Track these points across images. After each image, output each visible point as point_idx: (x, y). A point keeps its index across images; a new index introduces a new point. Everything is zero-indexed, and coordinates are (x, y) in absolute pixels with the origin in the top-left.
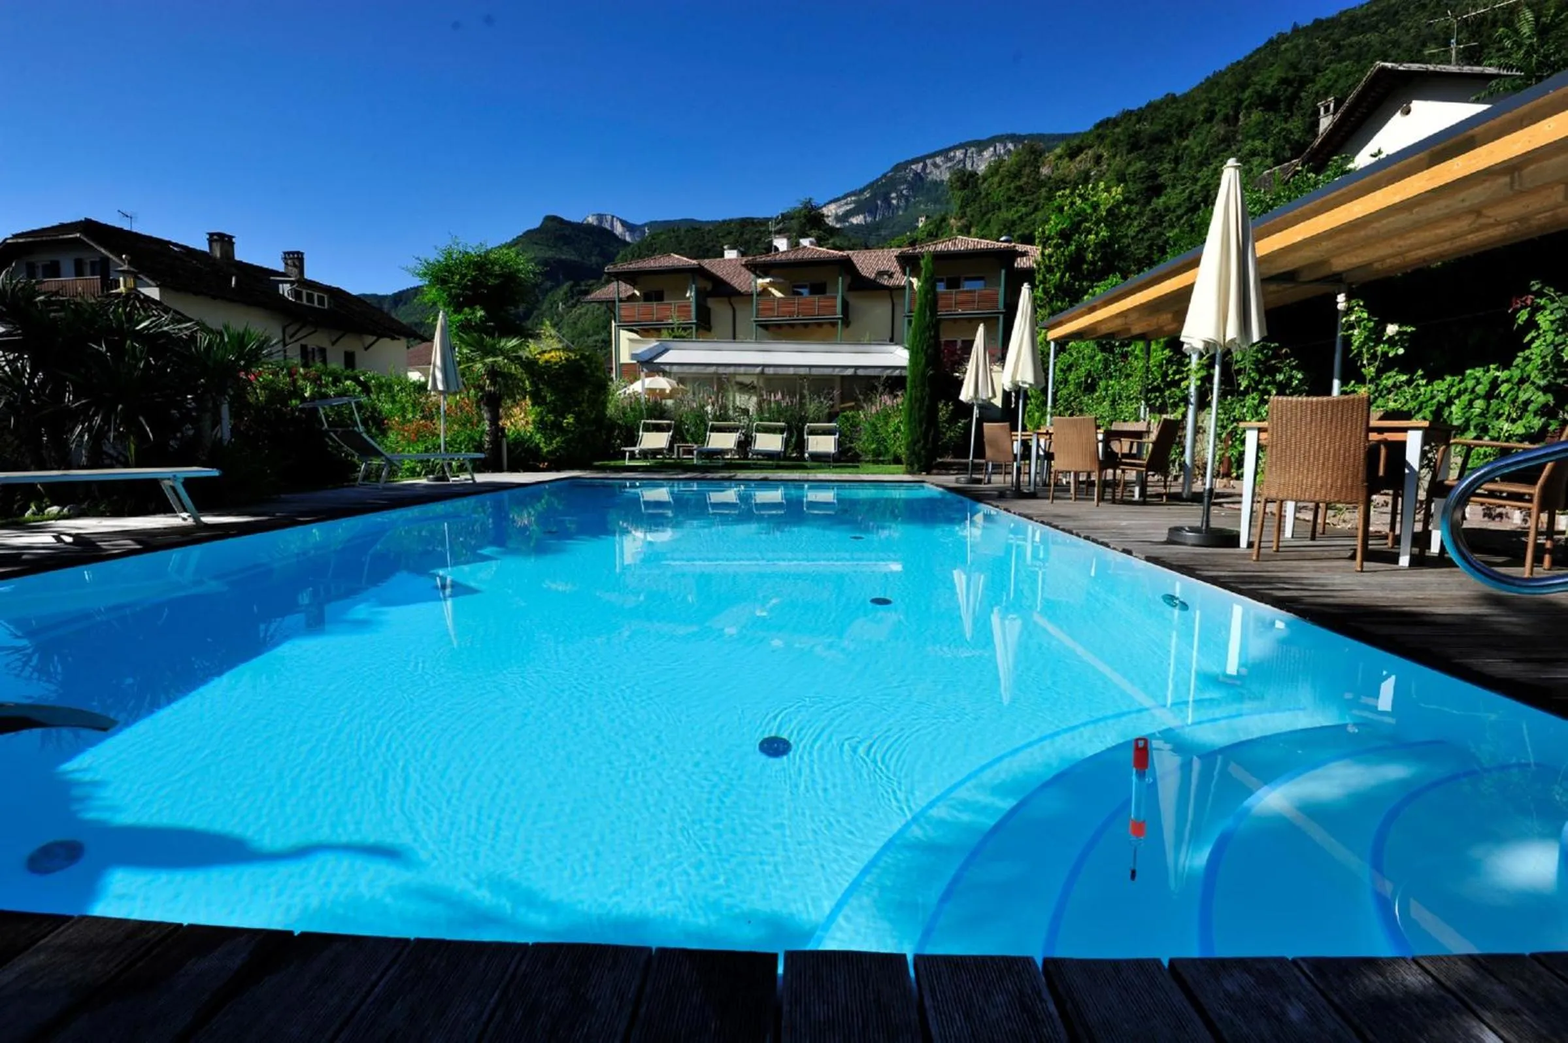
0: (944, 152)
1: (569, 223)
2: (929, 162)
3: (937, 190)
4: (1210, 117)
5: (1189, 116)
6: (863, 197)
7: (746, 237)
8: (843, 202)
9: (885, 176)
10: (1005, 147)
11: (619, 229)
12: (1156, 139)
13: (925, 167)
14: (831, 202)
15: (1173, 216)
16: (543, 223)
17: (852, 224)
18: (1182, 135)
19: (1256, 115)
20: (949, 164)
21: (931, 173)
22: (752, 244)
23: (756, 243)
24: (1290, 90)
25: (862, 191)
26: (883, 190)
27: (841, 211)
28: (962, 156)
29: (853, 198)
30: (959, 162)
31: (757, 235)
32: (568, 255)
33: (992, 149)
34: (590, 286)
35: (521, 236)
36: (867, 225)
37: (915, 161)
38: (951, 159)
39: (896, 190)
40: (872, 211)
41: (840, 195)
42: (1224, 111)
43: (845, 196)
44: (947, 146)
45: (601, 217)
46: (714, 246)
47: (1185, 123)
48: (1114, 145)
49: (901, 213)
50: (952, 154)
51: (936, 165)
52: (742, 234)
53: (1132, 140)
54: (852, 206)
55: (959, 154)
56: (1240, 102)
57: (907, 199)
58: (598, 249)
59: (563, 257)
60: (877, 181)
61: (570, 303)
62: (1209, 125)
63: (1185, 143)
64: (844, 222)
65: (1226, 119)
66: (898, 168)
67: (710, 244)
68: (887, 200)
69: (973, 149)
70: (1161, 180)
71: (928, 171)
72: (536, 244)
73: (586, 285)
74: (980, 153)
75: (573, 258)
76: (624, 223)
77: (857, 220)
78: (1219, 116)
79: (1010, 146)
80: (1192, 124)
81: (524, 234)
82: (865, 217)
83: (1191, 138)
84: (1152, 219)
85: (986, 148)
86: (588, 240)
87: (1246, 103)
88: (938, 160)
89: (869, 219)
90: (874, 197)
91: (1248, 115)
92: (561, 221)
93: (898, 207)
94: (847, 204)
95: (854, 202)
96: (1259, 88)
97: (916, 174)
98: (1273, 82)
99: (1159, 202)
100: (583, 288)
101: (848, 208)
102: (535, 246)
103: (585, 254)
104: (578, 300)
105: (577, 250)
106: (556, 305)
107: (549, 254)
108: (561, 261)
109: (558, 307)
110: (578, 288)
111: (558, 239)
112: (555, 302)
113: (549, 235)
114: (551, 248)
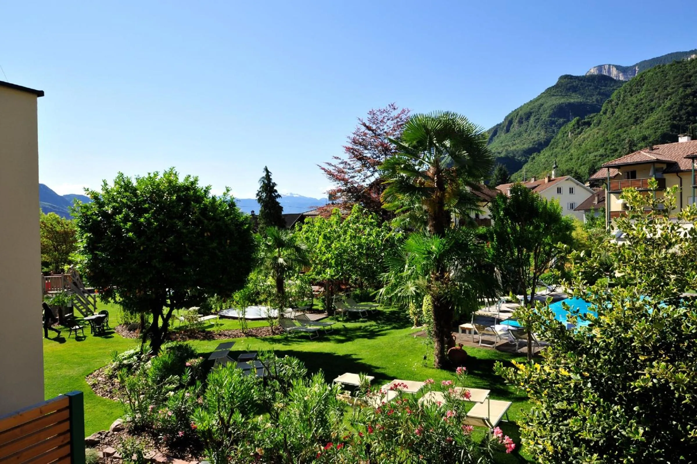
1: (577, 78)
11: (614, 73)
16: (559, 81)
32: (575, 99)
34: (592, 118)
35: (544, 93)
45: (600, 68)
58: (599, 90)
59: (572, 101)
61: (577, 132)
72: (553, 95)
73: (589, 118)
75: (579, 100)
76: (618, 68)
81: (546, 91)
86: (590, 86)
92: (572, 77)
100: (586, 120)
102: (553, 98)
103: (588, 96)
104: (582, 129)
105: (582, 94)
106: (567, 134)
107: (563, 101)
108: (570, 104)
109: (568, 136)
110: (583, 121)
111: (568, 90)
112: (566, 132)
113: (563, 88)
114: (563, 97)
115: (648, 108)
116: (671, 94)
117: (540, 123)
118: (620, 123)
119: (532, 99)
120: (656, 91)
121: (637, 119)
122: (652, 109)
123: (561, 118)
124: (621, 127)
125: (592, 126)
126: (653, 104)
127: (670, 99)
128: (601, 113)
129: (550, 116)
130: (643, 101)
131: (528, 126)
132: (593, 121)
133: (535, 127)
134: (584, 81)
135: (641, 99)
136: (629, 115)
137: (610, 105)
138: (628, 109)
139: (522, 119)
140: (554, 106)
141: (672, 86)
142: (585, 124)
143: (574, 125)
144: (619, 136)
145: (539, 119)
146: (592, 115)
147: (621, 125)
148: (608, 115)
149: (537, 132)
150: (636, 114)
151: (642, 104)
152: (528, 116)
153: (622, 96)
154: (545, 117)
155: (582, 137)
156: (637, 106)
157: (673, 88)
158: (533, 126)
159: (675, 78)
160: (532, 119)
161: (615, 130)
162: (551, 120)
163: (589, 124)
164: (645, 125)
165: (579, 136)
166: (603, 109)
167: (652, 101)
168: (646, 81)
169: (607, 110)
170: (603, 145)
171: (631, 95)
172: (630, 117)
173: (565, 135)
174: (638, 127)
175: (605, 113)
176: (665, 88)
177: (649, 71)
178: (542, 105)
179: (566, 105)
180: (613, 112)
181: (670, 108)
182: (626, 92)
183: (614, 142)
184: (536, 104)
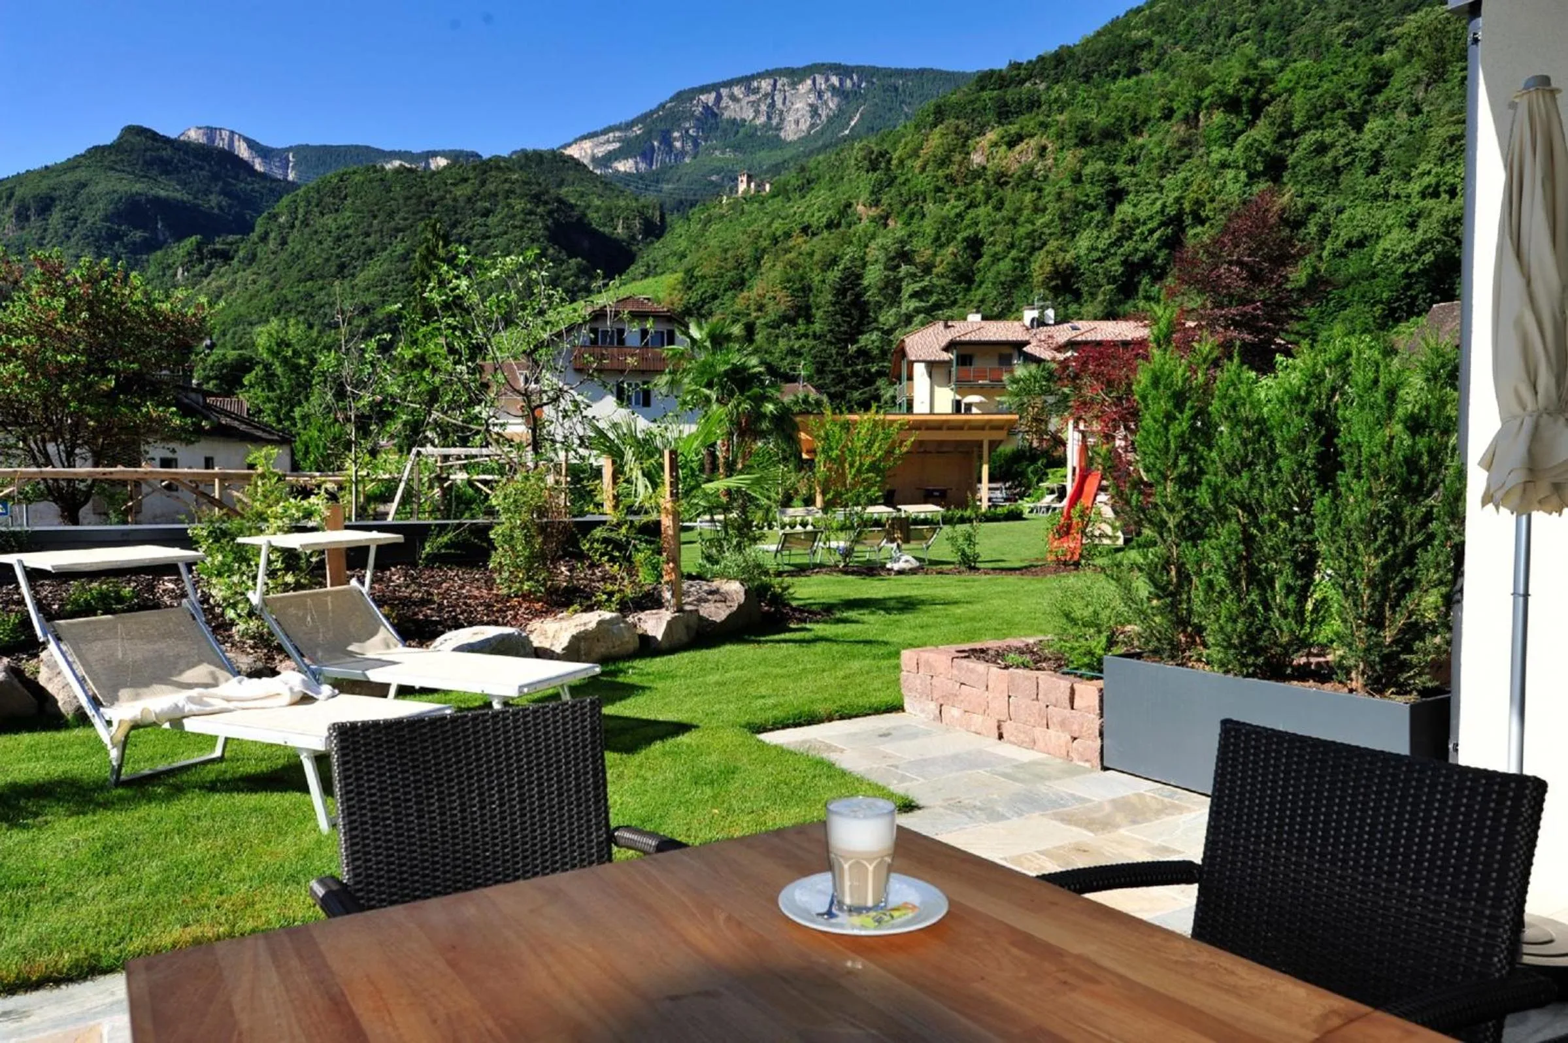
0: (746, 81)
1: (167, 140)
2: (724, 92)
3: (737, 132)
4: (1168, 114)
5: (1142, 111)
6: (631, 134)
7: (492, 187)
8: (603, 138)
9: (662, 106)
10: (827, 80)
11: (243, 151)
12: (1108, 134)
13: (719, 98)
14: (584, 138)
15: (1145, 229)
16: (120, 138)
17: (617, 171)
18: (1136, 131)
19: (1218, 117)
20: (753, 98)
21: (727, 107)
22: (500, 197)
23: (507, 197)
24: (1252, 91)
25: (630, 125)
26: (662, 126)
27: (600, 152)
28: (769, 89)
29: (617, 134)
30: (766, 95)
31: (507, 186)
32: (168, 190)
33: (809, 82)
34: (231, 244)
35: (82, 156)
36: (640, 176)
37: (705, 89)
38: (757, 91)
39: (679, 128)
40: (648, 155)
41: (599, 128)
42: (1183, 110)
43: (605, 132)
44: (748, 73)
45: (211, 132)
46: (442, 198)
47: (1139, 119)
48: (1060, 136)
49: (687, 160)
50: (755, 84)
51: (733, 98)
52: (483, 183)
53: (1081, 133)
54: (617, 145)
55: (765, 85)
56: (1201, 100)
57: (696, 144)
58: (220, 184)
59: (163, 193)
60: (652, 112)
61: (197, 269)
62: (1167, 124)
63: (1140, 141)
64: (607, 167)
65: (1186, 119)
66: (679, 97)
67: (435, 195)
68: (667, 141)
69: (785, 80)
70: (1121, 184)
71: (723, 104)
72: (112, 169)
73: (224, 243)
74: (794, 85)
75: (178, 195)
76: (252, 144)
77: (624, 166)
78: (1178, 115)
79: (835, 80)
80: (1146, 120)
81: (89, 151)
82: (636, 163)
83: (1146, 135)
84: (1121, 230)
85: (801, 81)
86: (202, 168)
87: (1207, 102)
88: (737, 91)
89: (642, 166)
90: (649, 134)
91: (1209, 115)
92: (154, 136)
93: (683, 153)
94: (608, 142)
95: (619, 140)
96: (1220, 87)
97: (706, 107)
98: (1234, 80)
99: (1124, 210)
100: (218, 246)
101: (611, 147)
102: (110, 173)
103: (198, 191)
104: (211, 266)
105: (184, 184)
106: (172, 271)
107: (138, 187)
108: (157, 200)
109: (175, 275)
110: (210, 247)
111: (149, 164)
112: (169, 267)
113: (135, 156)
114: (138, 179)
115: (363, 248)
116: (402, 230)
117: (80, 230)
118: (309, 269)
119: (49, 164)
120: (375, 217)
121: (342, 267)
122: (370, 252)
123: (136, 228)
124: (311, 277)
125: (235, 262)
126: (370, 241)
127: (402, 240)
128: (254, 236)
129: (106, 218)
130: (351, 231)
131: (45, 230)
132: (236, 251)
133: (68, 237)
134: (186, 153)
135: (347, 228)
136: (324, 256)
137: (274, 226)
138: (320, 243)
139: (28, 209)
140: (116, 196)
141: (402, 214)
142: (215, 254)
143: (189, 254)
144: (309, 296)
145: (76, 219)
146: (231, 238)
147: (311, 273)
148: (272, 245)
149: (71, 251)
150: (338, 256)
151: (348, 236)
152: (45, 205)
153: (301, 211)
154: (93, 217)
155: (214, 284)
156: (338, 239)
157: (405, 219)
158: (61, 232)
159: (407, 198)
160: (56, 217)
161: (299, 281)
162: (109, 228)
163: (226, 257)
164: (360, 279)
165: (205, 282)
166: (259, 230)
167: (368, 235)
168: (350, 190)
169: (267, 234)
170: (279, 311)
171: (322, 214)
172: (327, 260)
173: (170, 272)
174: (346, 282)
175: (264, 238)
176: (391, 215)
177: (355, 172)
178: (84, 185)
179: (148, 201)
180: (284, 242)
181: (405, 257)
182: (309, 203)
183: (301, 308)
184: (66, 178)
